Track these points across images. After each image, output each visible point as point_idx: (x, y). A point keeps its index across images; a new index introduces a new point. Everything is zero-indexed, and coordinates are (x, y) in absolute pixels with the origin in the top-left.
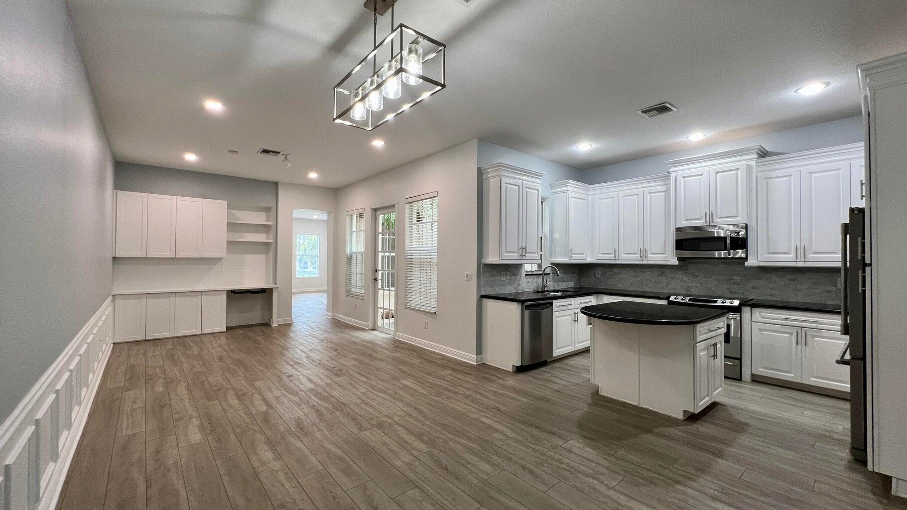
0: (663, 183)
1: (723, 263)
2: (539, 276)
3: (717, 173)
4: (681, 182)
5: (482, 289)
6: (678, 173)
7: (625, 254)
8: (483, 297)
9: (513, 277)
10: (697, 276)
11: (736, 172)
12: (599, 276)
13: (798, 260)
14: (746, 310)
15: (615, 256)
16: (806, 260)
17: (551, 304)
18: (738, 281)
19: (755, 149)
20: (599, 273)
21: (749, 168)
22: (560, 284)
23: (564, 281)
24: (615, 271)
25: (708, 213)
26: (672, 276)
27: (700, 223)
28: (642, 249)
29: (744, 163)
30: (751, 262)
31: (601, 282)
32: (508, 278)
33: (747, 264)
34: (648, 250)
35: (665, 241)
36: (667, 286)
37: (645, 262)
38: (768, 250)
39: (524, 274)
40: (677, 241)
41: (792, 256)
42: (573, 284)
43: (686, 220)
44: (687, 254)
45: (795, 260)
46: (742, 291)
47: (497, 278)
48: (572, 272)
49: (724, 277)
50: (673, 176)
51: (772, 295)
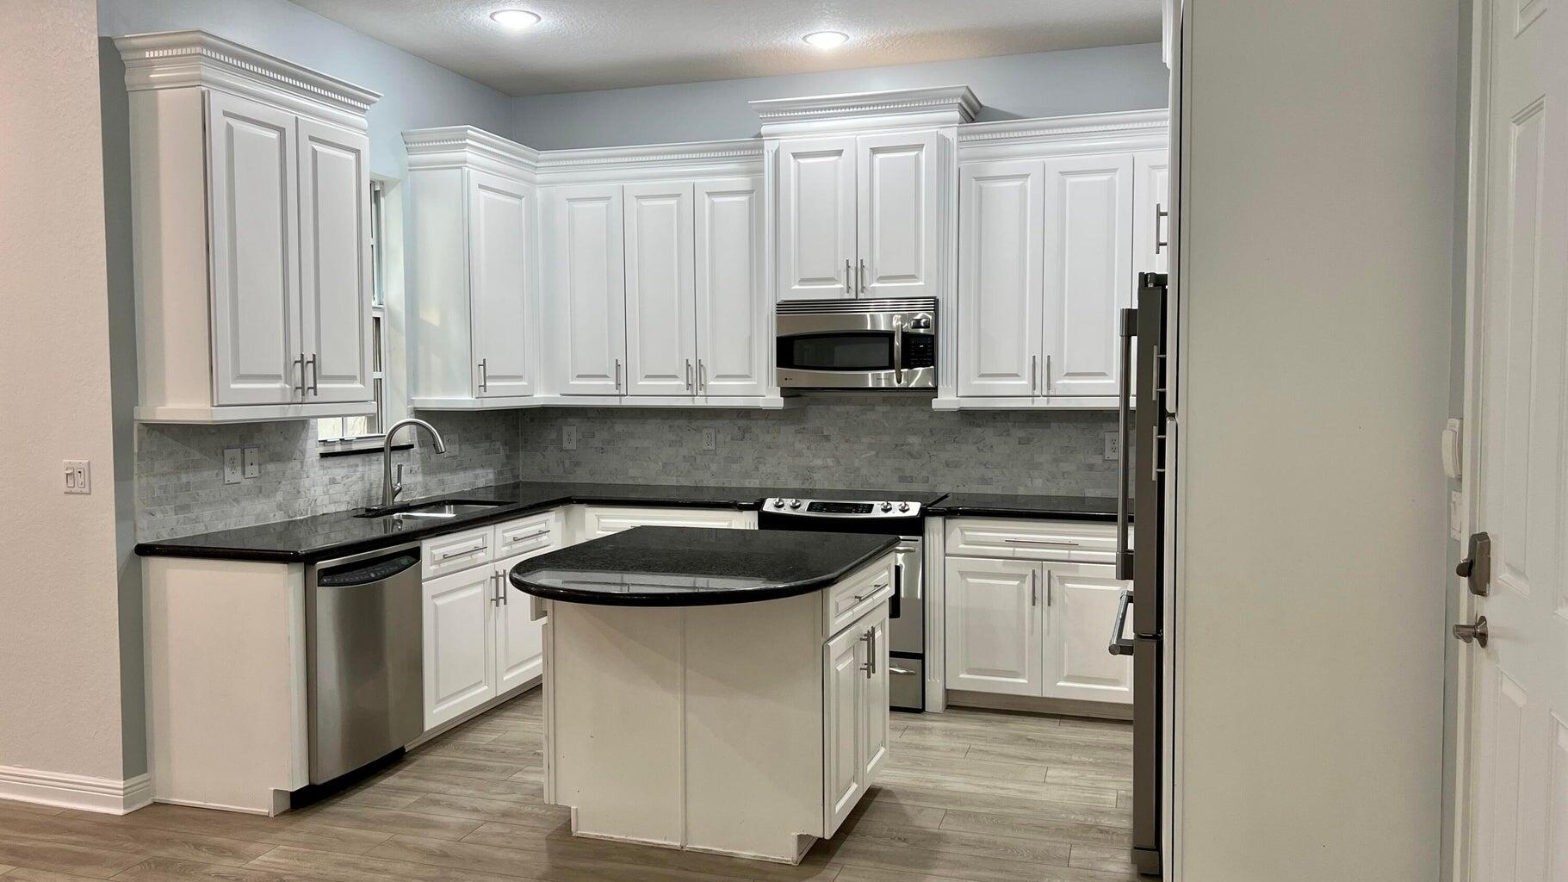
0: (744, 167)
1: (884, 400)
2: (374, 457)
3: (875, 151)
4: (790, 166)
5: (143, 522)
6: (785, 140)
7: (647, 377)
8: (144, 550)
9: (271, 467)
10: (827, 438)
11: (914, 153)
12: (572, 446)
13: (1037, 393)
14: (934, 525)
15: (618, 385)
16: (1051, 394)
17: (416, 554)
18: (917, 448)
19: (956, 96)
20: (571, 435)
21: (943, 142)
22: (448, 477)
23: (462, 467)
24: (619, 427)
25: (853, 265)
26: (768, 438)
27: (833, 290)
28: (692, 363)
29: (933, 130)
30: (946, 400)
31: (578, 464)
32: (252, 471)
33: (936, 404)
34: (707, 363)
35: (750, 338)
36: (757, 468)
37: (700, 402)
38: (979, 369)
39: (313, 450)
40: (779, 340)
41: (1022, 384)
42: (491, 476)
43: (803, 281)
44: (803, 378)
45: (1031, 394)
46: (924, 473)
47: (207, 474)
48: (488, 437)
49: (886, 439)
50: (769, 147)
51: (984, 481)
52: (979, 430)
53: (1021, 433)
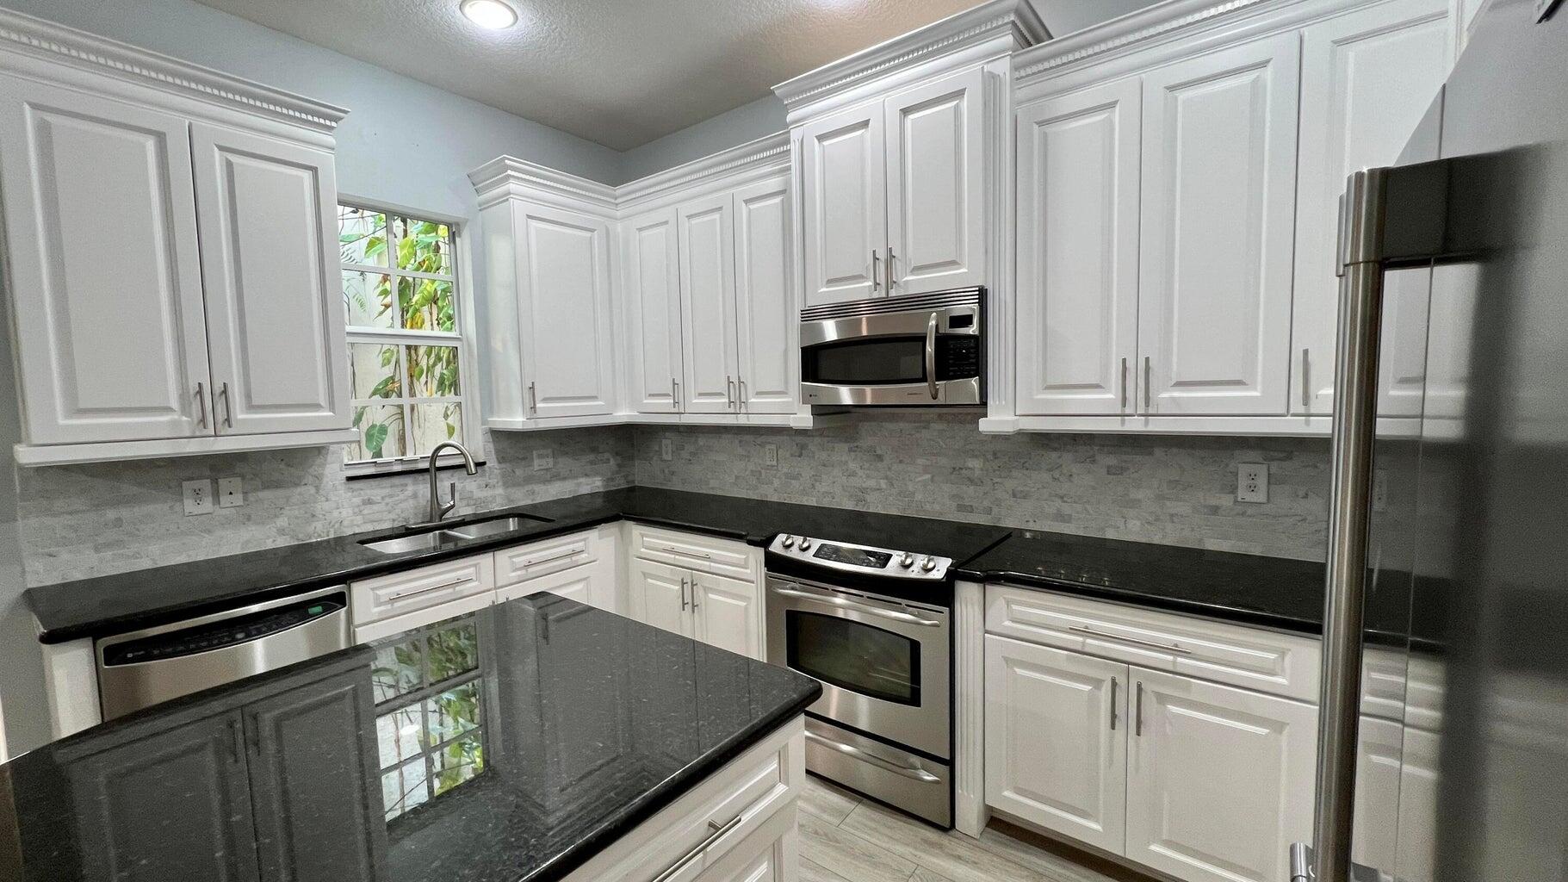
0: (775, 167)
1: (940, 416)
2: (420, 477)
4: (816, 154)
6: (810, 123)
7: (700, 394)
10: (880, 458)
11: (954, 103)
12: (670, 457)
13: (1128, 411)
14: (967, 594)
16: (1151, 411)
17: (340, 600)
18: (977, 473)
19: (1007, 12)
20: (668, 448)
21: (991, 80)
24: (702, 441)
25: (882, 255)
28: (734, 379)
29: (977, 66)
30: (998, 420)
31: (673, 473)
32: (232, 500)
33: (984, 425)
34: (747, 380)
37: (742, 420)
38: (1045, 380)
39: (334, 474)
40: (803, 349)
41: (1109, 397)
43: (830, 282)
45: (1119, 412)
46: (986, 503)
47: (152, 508)
49: (943, 461)
50: (794, 137)
52: (1054, 455)
53: (1112, 460)
